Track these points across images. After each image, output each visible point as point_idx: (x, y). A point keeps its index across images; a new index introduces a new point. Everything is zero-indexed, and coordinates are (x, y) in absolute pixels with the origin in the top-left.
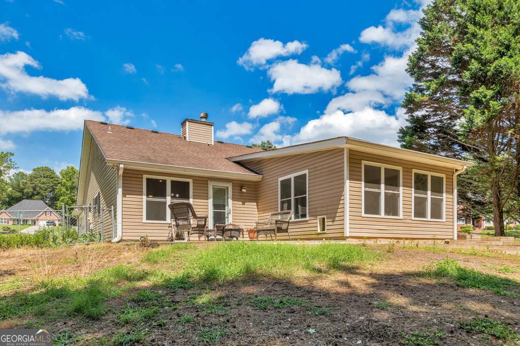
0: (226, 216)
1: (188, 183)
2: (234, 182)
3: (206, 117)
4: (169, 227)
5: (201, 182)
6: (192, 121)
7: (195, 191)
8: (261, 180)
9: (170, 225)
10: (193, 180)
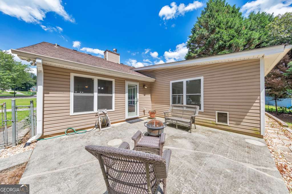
0: (135, 103)
1: (111, 82)
2: (140, 82)
3: (116, 51)
4: (96, 116)
5: (121, 81)
6: (109, 51)
7: (117, 87)
8: (154, 81)
9: (97, 114)
10: (115, 80)
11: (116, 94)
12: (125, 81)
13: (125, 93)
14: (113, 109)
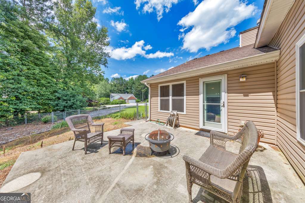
1: (183, 84)
2: (230, 73)
5: (193, 81)
10: (186, 81)
11: (187, 97)
12: (199, 79)
13: (198, 95)
14: (185, 113)
